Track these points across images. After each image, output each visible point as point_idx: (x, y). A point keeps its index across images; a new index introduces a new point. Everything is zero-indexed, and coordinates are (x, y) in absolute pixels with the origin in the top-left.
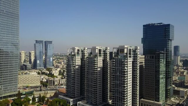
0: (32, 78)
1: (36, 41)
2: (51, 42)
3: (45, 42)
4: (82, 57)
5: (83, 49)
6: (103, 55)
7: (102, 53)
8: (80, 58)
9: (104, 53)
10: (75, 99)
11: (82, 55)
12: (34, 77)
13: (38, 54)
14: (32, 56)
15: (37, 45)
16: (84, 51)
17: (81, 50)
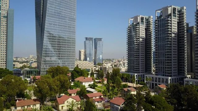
0: (86, 65)
1: (86, 38)
2: (100, 39)
3: (95, 39)
4: (147, 27)
5: (147, 17)
6: (178, 16)
7: (176, 12)
8: (144, 27)
9: (179, 13)
10: (140, 74)
11: (147, 25)
12: (88, 64)
13: (88, 52)
14: (81, 55)
15: (87, 42)
16: (149, 19)
17: (146, 18)
